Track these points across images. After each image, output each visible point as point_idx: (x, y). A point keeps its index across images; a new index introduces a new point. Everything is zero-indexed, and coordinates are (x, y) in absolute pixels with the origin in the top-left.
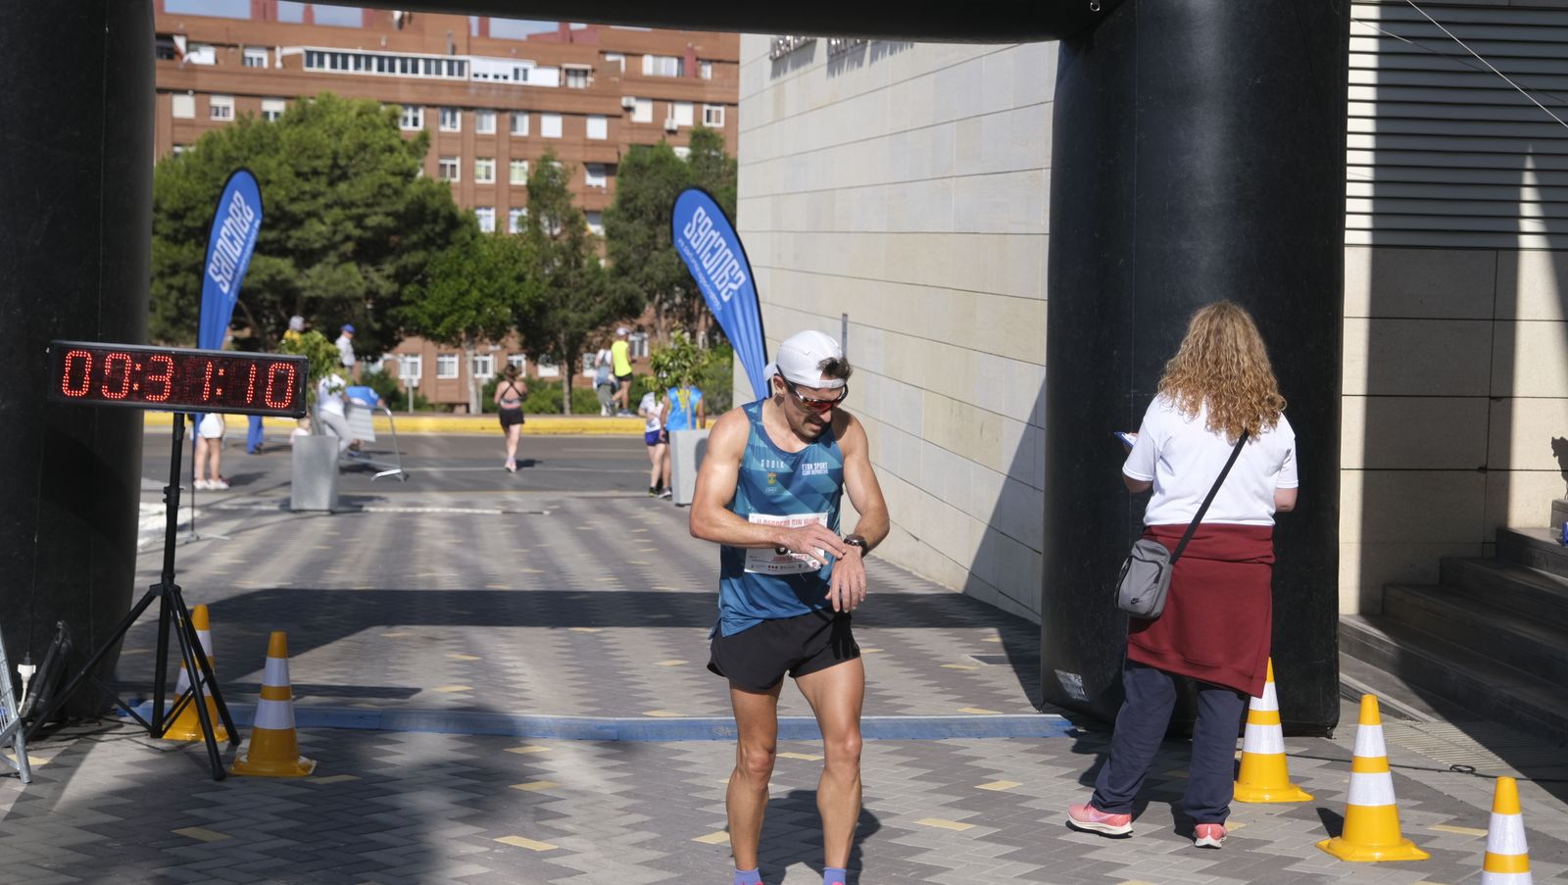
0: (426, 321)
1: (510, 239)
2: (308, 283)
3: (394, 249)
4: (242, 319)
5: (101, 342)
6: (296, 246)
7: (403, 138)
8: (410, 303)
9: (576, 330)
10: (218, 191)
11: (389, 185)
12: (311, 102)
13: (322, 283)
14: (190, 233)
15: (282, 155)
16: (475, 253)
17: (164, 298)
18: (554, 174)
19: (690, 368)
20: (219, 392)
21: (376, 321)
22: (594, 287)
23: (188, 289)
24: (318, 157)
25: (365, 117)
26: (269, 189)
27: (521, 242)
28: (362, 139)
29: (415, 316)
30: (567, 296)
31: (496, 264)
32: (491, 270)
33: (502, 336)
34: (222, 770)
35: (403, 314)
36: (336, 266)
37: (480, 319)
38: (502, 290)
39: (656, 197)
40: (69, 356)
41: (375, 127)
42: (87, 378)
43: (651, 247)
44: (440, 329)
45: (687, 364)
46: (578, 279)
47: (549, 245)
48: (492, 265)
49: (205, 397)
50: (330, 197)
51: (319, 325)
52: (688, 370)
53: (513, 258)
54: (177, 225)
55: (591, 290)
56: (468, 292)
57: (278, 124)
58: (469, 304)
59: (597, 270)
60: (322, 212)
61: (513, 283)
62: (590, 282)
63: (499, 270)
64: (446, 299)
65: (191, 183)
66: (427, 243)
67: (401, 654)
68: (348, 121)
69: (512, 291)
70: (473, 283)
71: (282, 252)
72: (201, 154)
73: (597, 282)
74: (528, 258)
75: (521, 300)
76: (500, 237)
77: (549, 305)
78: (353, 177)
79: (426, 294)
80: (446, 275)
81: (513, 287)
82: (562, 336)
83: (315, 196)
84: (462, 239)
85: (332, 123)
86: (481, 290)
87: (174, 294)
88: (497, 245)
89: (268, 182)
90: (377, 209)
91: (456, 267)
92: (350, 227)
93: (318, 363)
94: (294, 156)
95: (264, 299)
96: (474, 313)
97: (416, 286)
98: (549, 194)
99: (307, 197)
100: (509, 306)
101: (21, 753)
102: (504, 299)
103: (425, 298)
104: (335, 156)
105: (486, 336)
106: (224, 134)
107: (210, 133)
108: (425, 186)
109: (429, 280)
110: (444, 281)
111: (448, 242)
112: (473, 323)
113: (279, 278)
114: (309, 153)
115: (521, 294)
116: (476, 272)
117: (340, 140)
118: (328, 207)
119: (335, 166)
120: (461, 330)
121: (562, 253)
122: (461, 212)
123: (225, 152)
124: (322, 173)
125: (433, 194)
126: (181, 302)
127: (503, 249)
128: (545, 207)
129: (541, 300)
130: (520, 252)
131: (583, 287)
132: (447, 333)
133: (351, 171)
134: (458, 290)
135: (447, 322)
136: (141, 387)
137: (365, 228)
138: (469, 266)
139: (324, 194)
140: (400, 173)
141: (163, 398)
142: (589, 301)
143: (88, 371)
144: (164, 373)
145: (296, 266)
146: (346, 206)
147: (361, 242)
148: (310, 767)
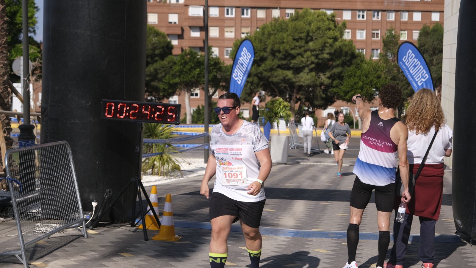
0: (342, 94)
1: (375, 62)
2: (298, 80)
3: (330, 66)
4: (276, 94)
5: (125, 100)
6: (294, 66)
7: (336, 24)
8: (337, 87)
10: (266, 46)
11: (328, 43)
12: (301, 12)
13: (303, 80)
15: (289, 33)
16: (361, 68)
18: (394, 37)
20: (152, 116)
21: (323, 93)
23: (254, 83)
24: (302, 33)
25: (320, 17)
26: (284, 45)
27: (380, 63)
28: (318, 25)
29: (338, 92)
30: (398, 84)
31: (369, 72)
32: (367, 74)
33: (372, 99)
34: (147, 237)
35: (334, 91)
36: (308, 73)
38: (371, 82)
39: (432, 45)
40: (107, 104)
41: (324, 21)
42: (113, 111)
43: (431, 64)
44: (347, 97)
46: (402, 78)
47: (391, 63)
48: (368, 72)
49: (148, 118)
50: (306, 48)
51: (302, 95)
53: (375, 69)
56: (357, 83)
57: (289, 20)
58: (358, 87)
60: (303, 53)
61: (375, 79)
63: (370, 74)
64: (350, 85)
65: (256, 44)
66: (343, 64)
68: (314, 19)
69: (375, 82)
70: (360, 78)
71: (289, 68)
72: (260, 33)
74: (382, 69)
75: (378, 86)
76: (371, 61)
78: (315, 40)
79: (342, 83)
80: (351, 76)
83: (300, 47)
84: (357, 62)
85: (307, 20)
86: (363, 82)
87: (249, 84)
89: (283, 43)
90: (323, 52)
91: (353, 73)
92: (313, 58)
93: (280, 109)
94: (293, 32)
95: (282, 86)
96: (360, 91)
97: (339, 80)
98: (392, 45)
99: (298, 48)
100: (374, 88)
101: (84, 228)
102: (372, 85)
103: (342, 85)
104: (308, 32)
105: (366, 100)
106: (269, 25)
107: (264, 25)
108: (343, 43)
109: (344, 78)
110: (349, 78)
111: (351, 64)
113: (287, 78)
114: (298, 31)
115: (379, 83)
116: (361, 75)
117: (310, 26)
118: (305, 51)
119: (308, 35)
121: (396, 67)
122: (357, 51)
123: (269, 32)
124: (303, 39)
125: (346, 46)
126: (252, 87)
127: (372, 66)
128: (390, 49)
130: (379, 67)
131: (404, 80)
132: (350, 98)
133: (314, 38)
134: (354, 82)
135: (349, 94)
136: (129, 114)
137: (319, 59)
138: (359, 73)
139: (304, 46)
140: (333, 38)
141: (135, 118)
142: (406, 86)
143: (113, 109)
144: (136, 110)
145: (293, 73)
146: (311, 51)
147: (317, 64)
148: (178, 238)
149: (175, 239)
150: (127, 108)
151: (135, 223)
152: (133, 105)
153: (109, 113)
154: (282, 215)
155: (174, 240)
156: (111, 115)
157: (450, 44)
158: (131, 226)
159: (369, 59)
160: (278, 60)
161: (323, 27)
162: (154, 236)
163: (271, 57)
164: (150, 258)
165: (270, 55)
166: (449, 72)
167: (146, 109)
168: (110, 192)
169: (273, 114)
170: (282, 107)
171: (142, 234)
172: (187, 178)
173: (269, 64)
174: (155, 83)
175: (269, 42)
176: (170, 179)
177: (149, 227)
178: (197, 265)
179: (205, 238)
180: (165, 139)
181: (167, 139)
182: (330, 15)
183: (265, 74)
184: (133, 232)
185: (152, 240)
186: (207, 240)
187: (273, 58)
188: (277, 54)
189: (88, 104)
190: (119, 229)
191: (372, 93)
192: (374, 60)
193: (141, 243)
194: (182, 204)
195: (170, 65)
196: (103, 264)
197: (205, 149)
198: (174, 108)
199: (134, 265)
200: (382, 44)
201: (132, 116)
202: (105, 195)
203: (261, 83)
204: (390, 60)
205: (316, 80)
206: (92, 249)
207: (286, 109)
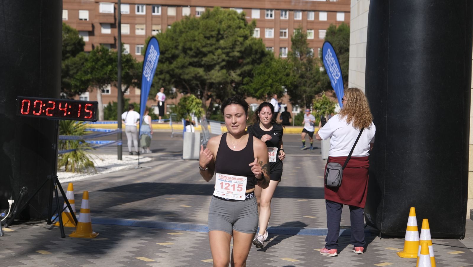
0: (252, 91)
1: (284, 60)
2: (209, 77)
3: (241, 64)
5: (41, 97)
6: (205, 64)
7: (246, 23)
8: (247, 84)
9: (308, 95)
10: (177, 44)
11: (238, 41)
12: (212, 10)
13: (214, 77)
14: (167, 59)
15: (200, 31)
16: (271, 66)
17: (158, 83)
18: (302, 36)
19: (328, 108)
20: (69, 113)
21: (234, 90)
22: (316, 78)
24: (213, 31)
25: (230, 16)
26: (196, 42)
27: (289, 61)
28: (229, 24)
29: (248, 89)
30: (306, 82)
31: (278, 70)
32: (276, 72)
33: (281, 97)
34: (64, 235)
35: (244, 89)
36: (219, 71)
37: (272, 90)
38: (280, 79)
39: (339, 44)
40: (23, 101)
41: (234, 19)
42: (28, 108)
44: (257, 94)
45: (327, 107)
46: (310, 75)
47: (300, 62)
48: (277, 70)
49: (65, 115)
50: (217, 45)
51: (213, 92)
52: (328, 109)
53: (285, 67)
54: (162, 56)
55: (315, 79)
56: (267, 80)
57: (200, 18)
58: (268, 84)
59: (318, 71)
60: (214, 51)
61: (284, 77)
62: (314, 76)
63: (280, 72)
64: (260, 83)
66: (253, 62)
67: (164, 205)
68: (224, 17)
69: (284, 80)
70: (269, 77)
71: (200, 66)
72: (172, 31)
73: (317, 76)
74: (291, 67)
75: (287, 83)
76: (280, 59)
77: (299, 85)
78: (225, 38)
79: (252, 80)
80: (260, 74)
81: (284, 78)
82: (304, 96)
83: (211, 45)
84: (266, 60)
85: (218, 18)
86: (272, 80)
87: (161, 81)
88: (278, 63)
89: (195, 40)
90: (234, 50)
91: (263, 71)
92: (224, 56)
93: (193, 106)
94: (204, 30)
95: (193, 83)
96: (269, 88)
97: (249, 78)
98: (300, 43)
99: (209, 45)
100: (283, 85)
102: (281, 83)
103: (252, 82)
104: (219, 31)
106: (181, 23)
108: (253, 41)
109: (254, 75)
110: (259, 76)
111: (261, 62)
112: (269, 92)
113: (198, 75)
114: (210, 29)
115: (288, 81)
116: (271, 73)
117: (221, 24)
118: (216, 49)
119: (219, 33)
120: (264, 94)
121: (304, 66)
122: (267, 49)
123: (180, 30)
124: (214, 37)
125: (255, 44)
127: (281, 64)
128: (298, 48)
129: (295, 83)
130: (288, 65)
131: (312, 78)
132: (260, 95)
133: (225, 36)
134: (264, 79)
135: (260, 92)
136: (45, 111)
137: (230, 57)
138: (268, 71)
139: (215, 44)
140: (243, 36)
141: (52, 115)
142: (314, 83)
143: (29, 106)
144: (52, 107)
145: (205, 71)
146: (223, 49)
147: (228, 62)
148: (96, 235)
149: (93, 235)
150: (43, 105)
151: (52, 220)
152: (49, 102)
153: (25, 110)
154: (197, 211)
155: (91, 236)
156: (26, 112)
157: (357, 44)
158: (48, 224)
159: (278, 57)
160: (190, 58)
161: (233, 25)
162: (71, 233)
163: (182, 55)
164: (68, 256)
165: (181, 53)
166: (356, 71)
167: (63, 107)
168: (25, 189)
169: (186, 111)
170: (194, 103)
171: (59, 231)
172: (100, 174)
173: (181, 61)
174: (66, 80)
175: (181, 40)
176: (83, 176)
177: (66, 224)
178: (116, 262)
179: (122, 234)
180: (78, 136)
181: (80, 136)
182: (240, 14)
183: (177, 71)
184: (49, 229)
185: (69, 237)
186: (124, 236)
187: (185, 55)
188: (189, 52)
189: (3, 101)
190: (35, 227)
191: (282, 90)
192: (283, 58)
193: (58, 241)
194: (97, 201)
195: (82, 62)
196: (20, 262)
197: (118, 146)
198: (91, 105)
199: (52, 263)
200: (291, 43)
201: (48, 113)
202: (21, 192)
203: (173, 80)
204: (298, 58)
205: (227, 77)
206: (8, 247)
207: (198, 106)
